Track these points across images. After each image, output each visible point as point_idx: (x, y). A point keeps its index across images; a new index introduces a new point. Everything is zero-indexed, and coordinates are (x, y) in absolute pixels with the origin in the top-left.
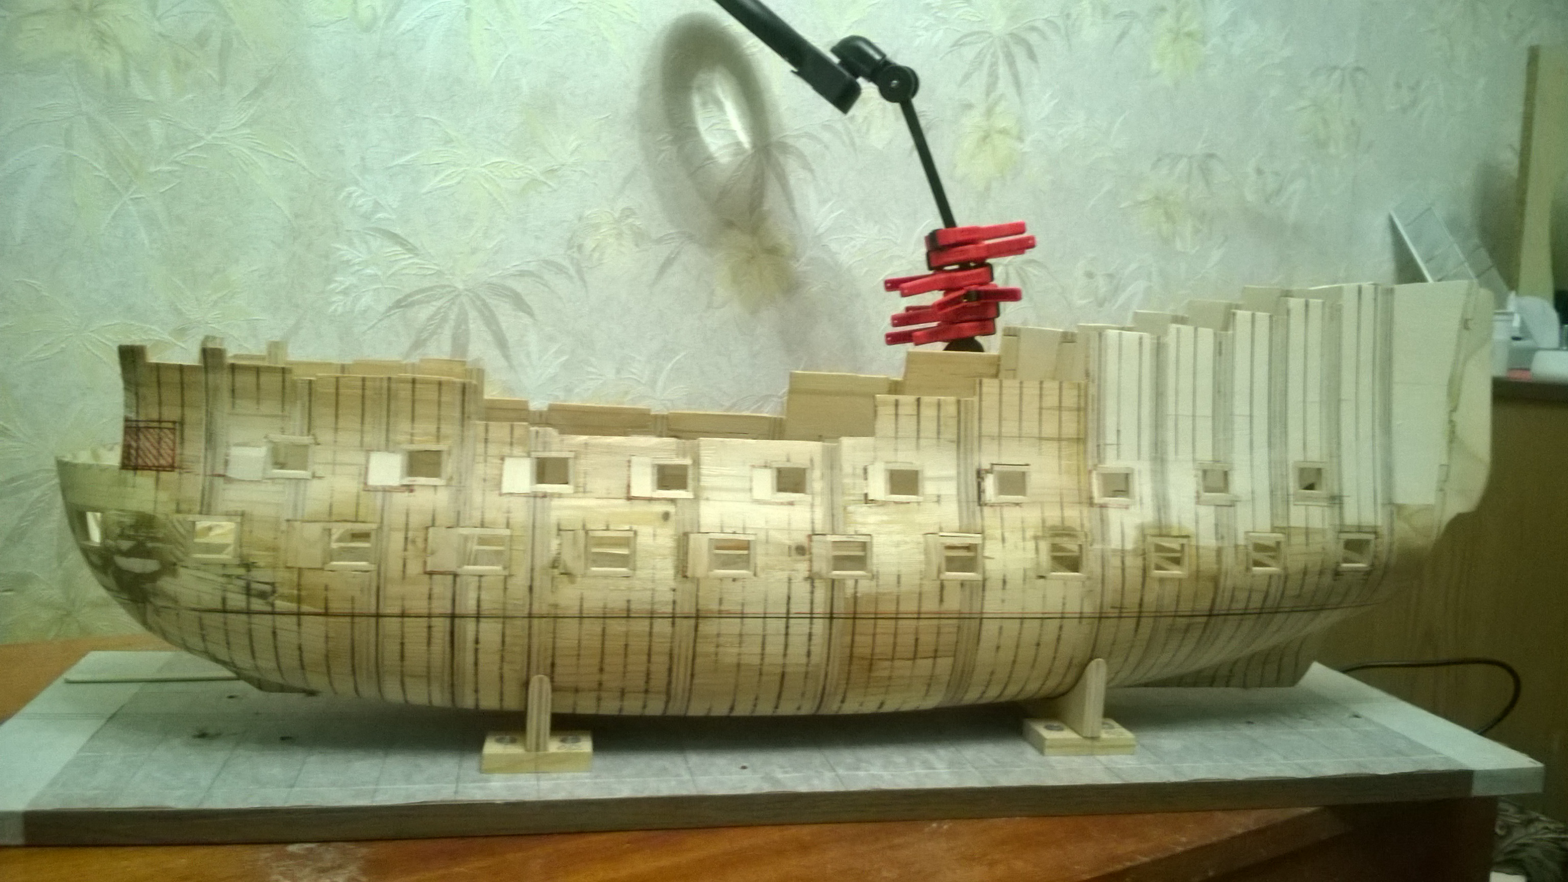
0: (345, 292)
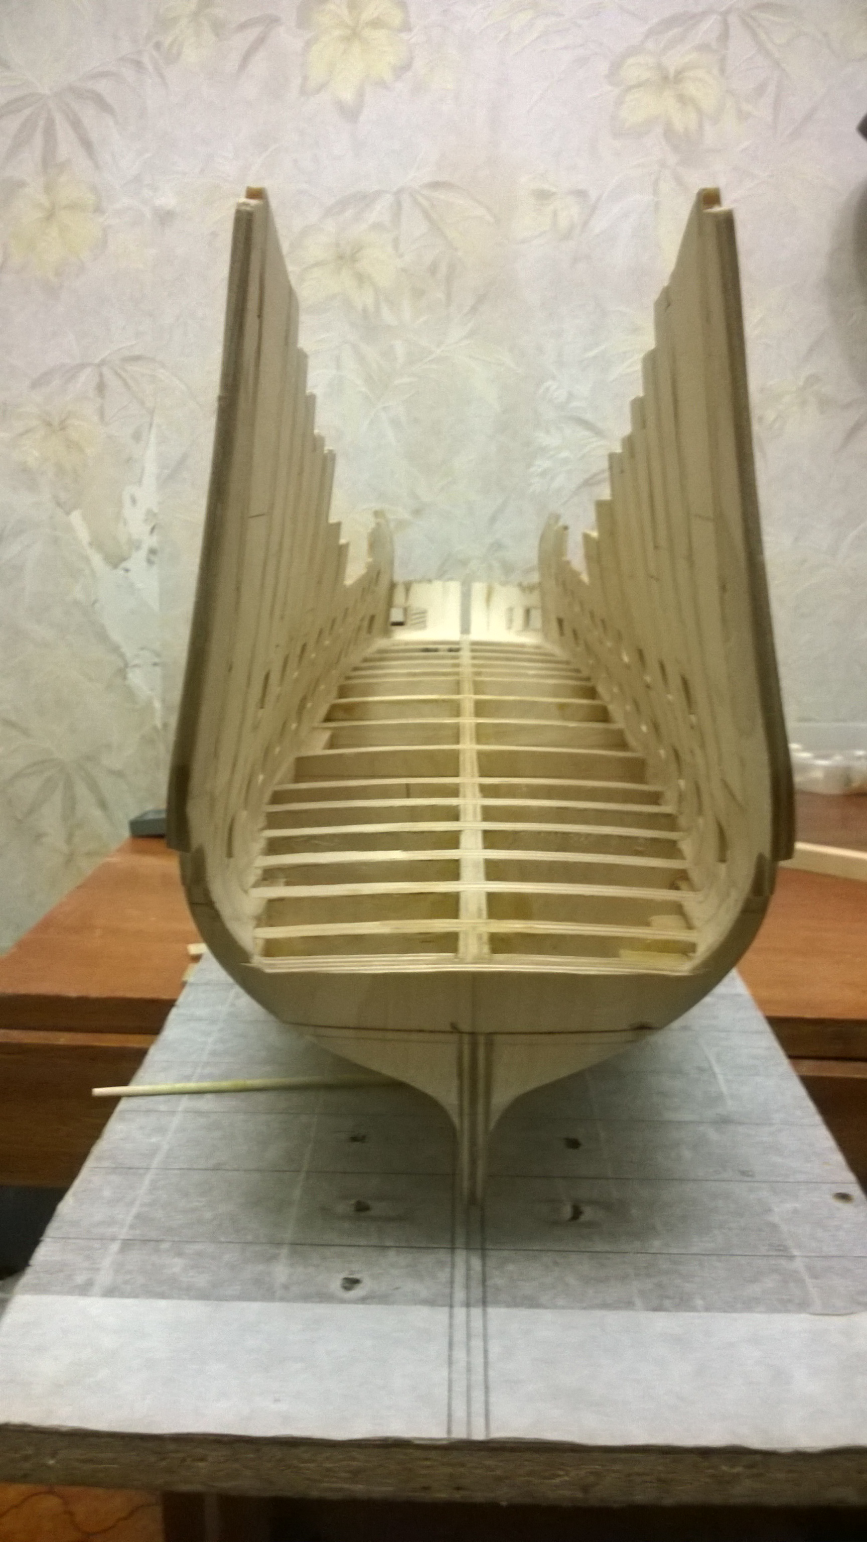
0: (543, 474)
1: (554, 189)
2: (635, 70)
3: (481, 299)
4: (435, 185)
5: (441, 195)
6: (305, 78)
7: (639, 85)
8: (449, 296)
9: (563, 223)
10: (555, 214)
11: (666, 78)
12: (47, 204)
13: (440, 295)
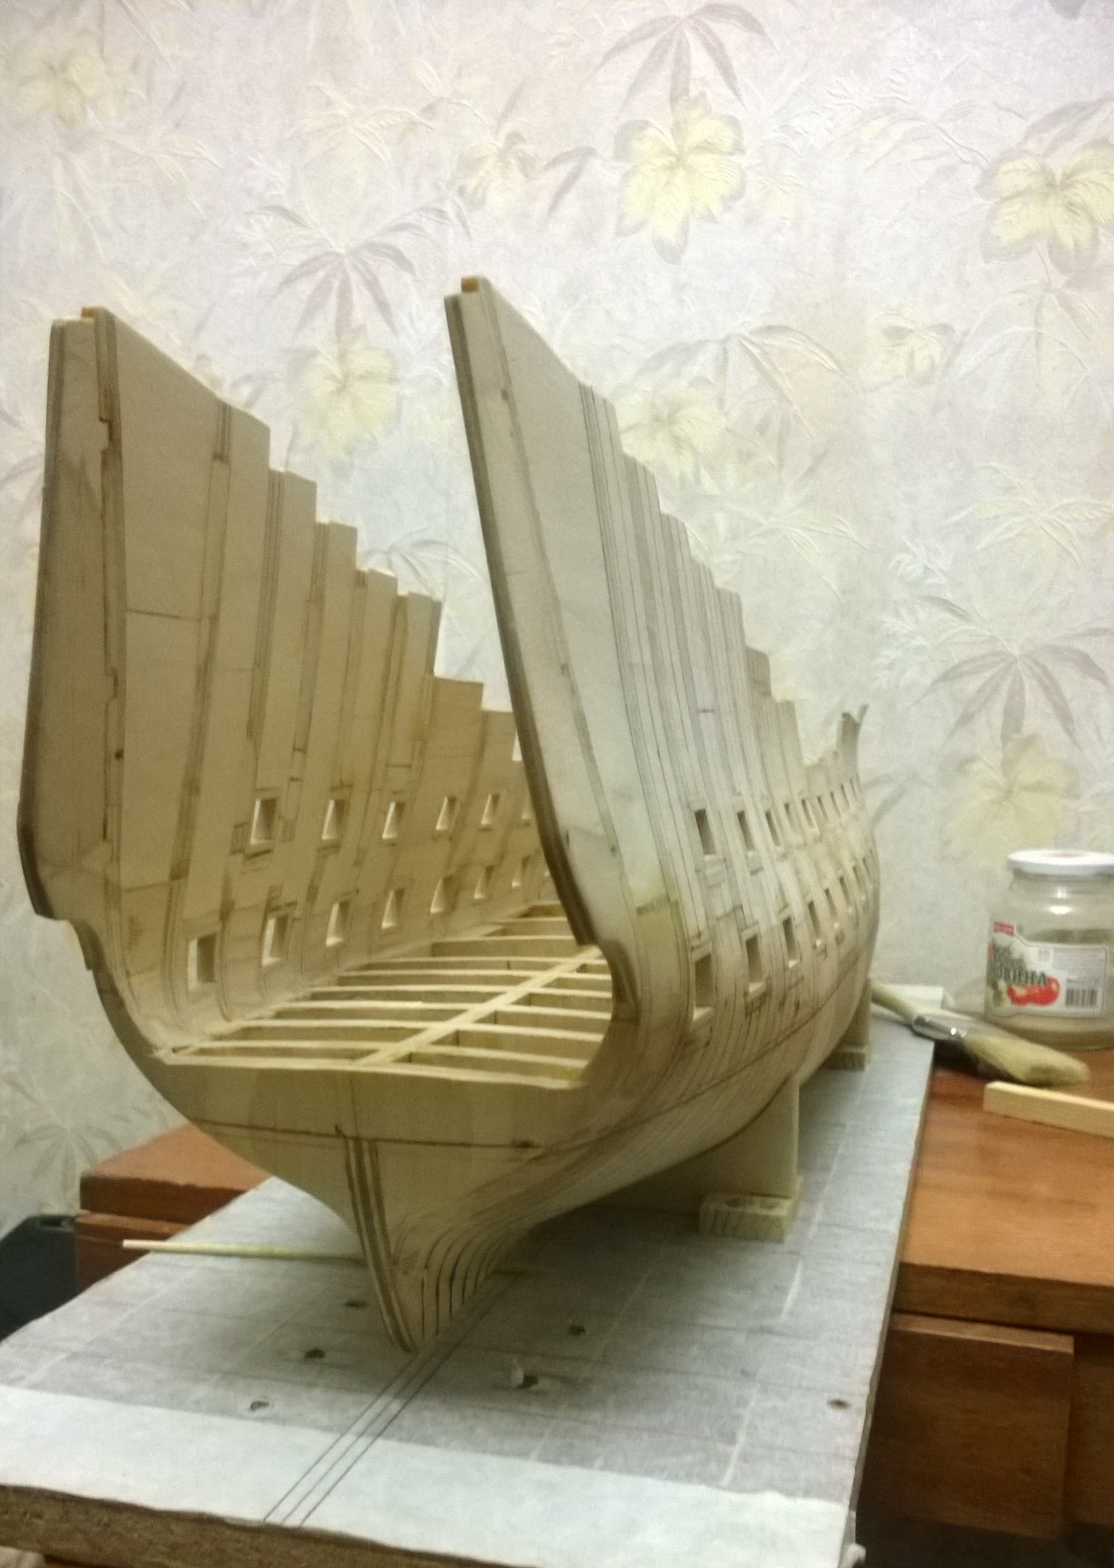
0: (890, 666)
1: (910, 326)
2: (1014, 177)
3: (819, 460)
4: (770, 329)
5: (776, 342)
6: (622, 217)
7: (1019, 194)
8: (781, 460)
9: (921, 364)
10: (912, 355)
11: (1051, 185)
12: (338, 374)
13: (771, 458)
